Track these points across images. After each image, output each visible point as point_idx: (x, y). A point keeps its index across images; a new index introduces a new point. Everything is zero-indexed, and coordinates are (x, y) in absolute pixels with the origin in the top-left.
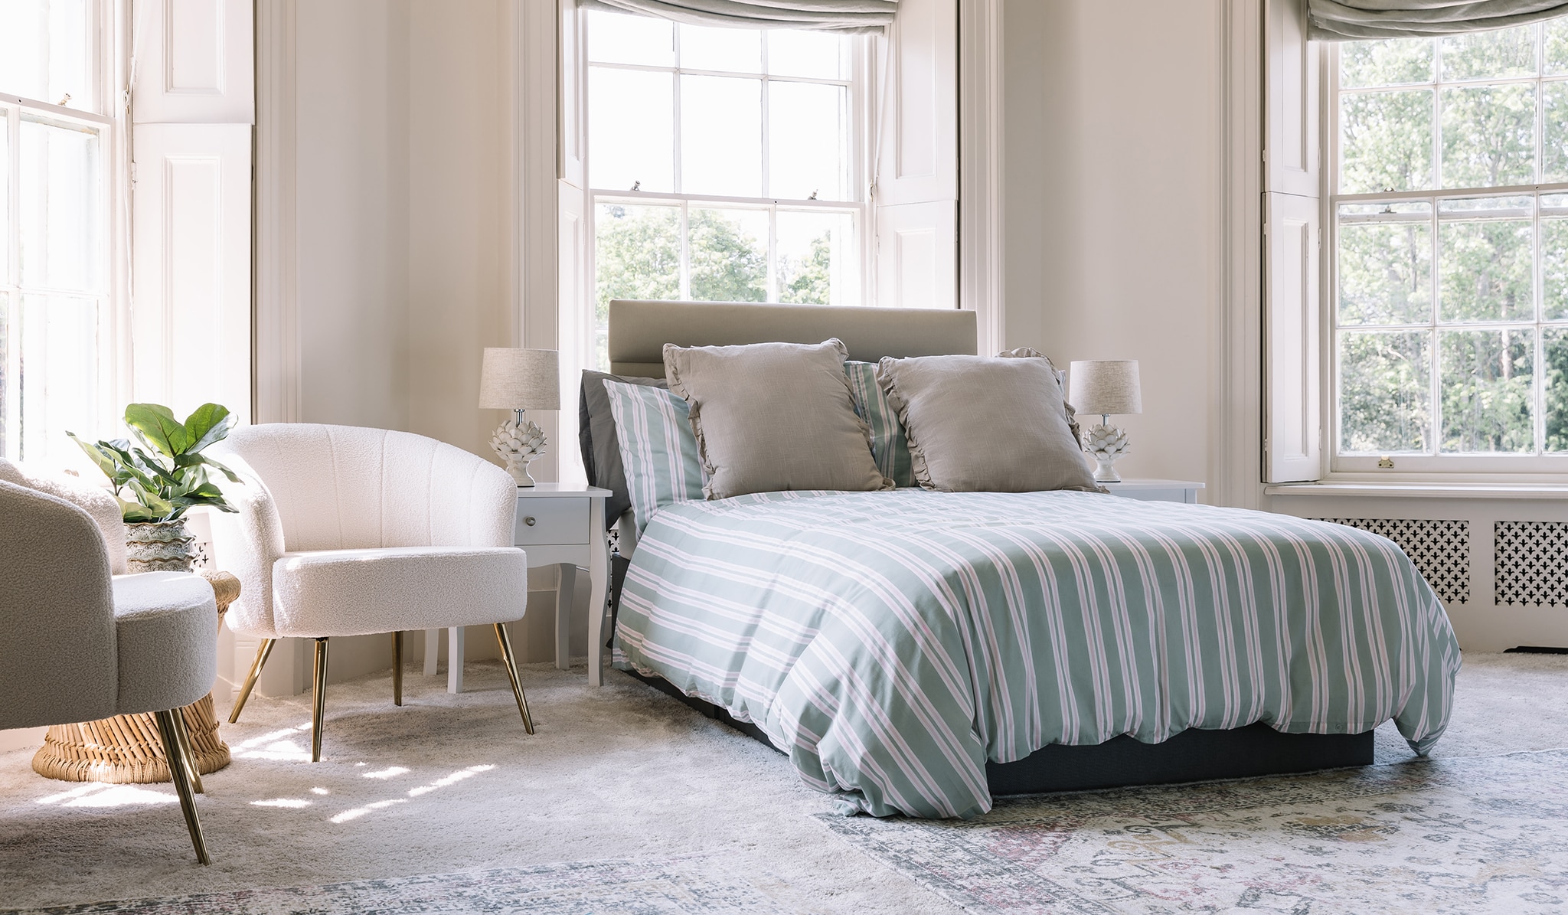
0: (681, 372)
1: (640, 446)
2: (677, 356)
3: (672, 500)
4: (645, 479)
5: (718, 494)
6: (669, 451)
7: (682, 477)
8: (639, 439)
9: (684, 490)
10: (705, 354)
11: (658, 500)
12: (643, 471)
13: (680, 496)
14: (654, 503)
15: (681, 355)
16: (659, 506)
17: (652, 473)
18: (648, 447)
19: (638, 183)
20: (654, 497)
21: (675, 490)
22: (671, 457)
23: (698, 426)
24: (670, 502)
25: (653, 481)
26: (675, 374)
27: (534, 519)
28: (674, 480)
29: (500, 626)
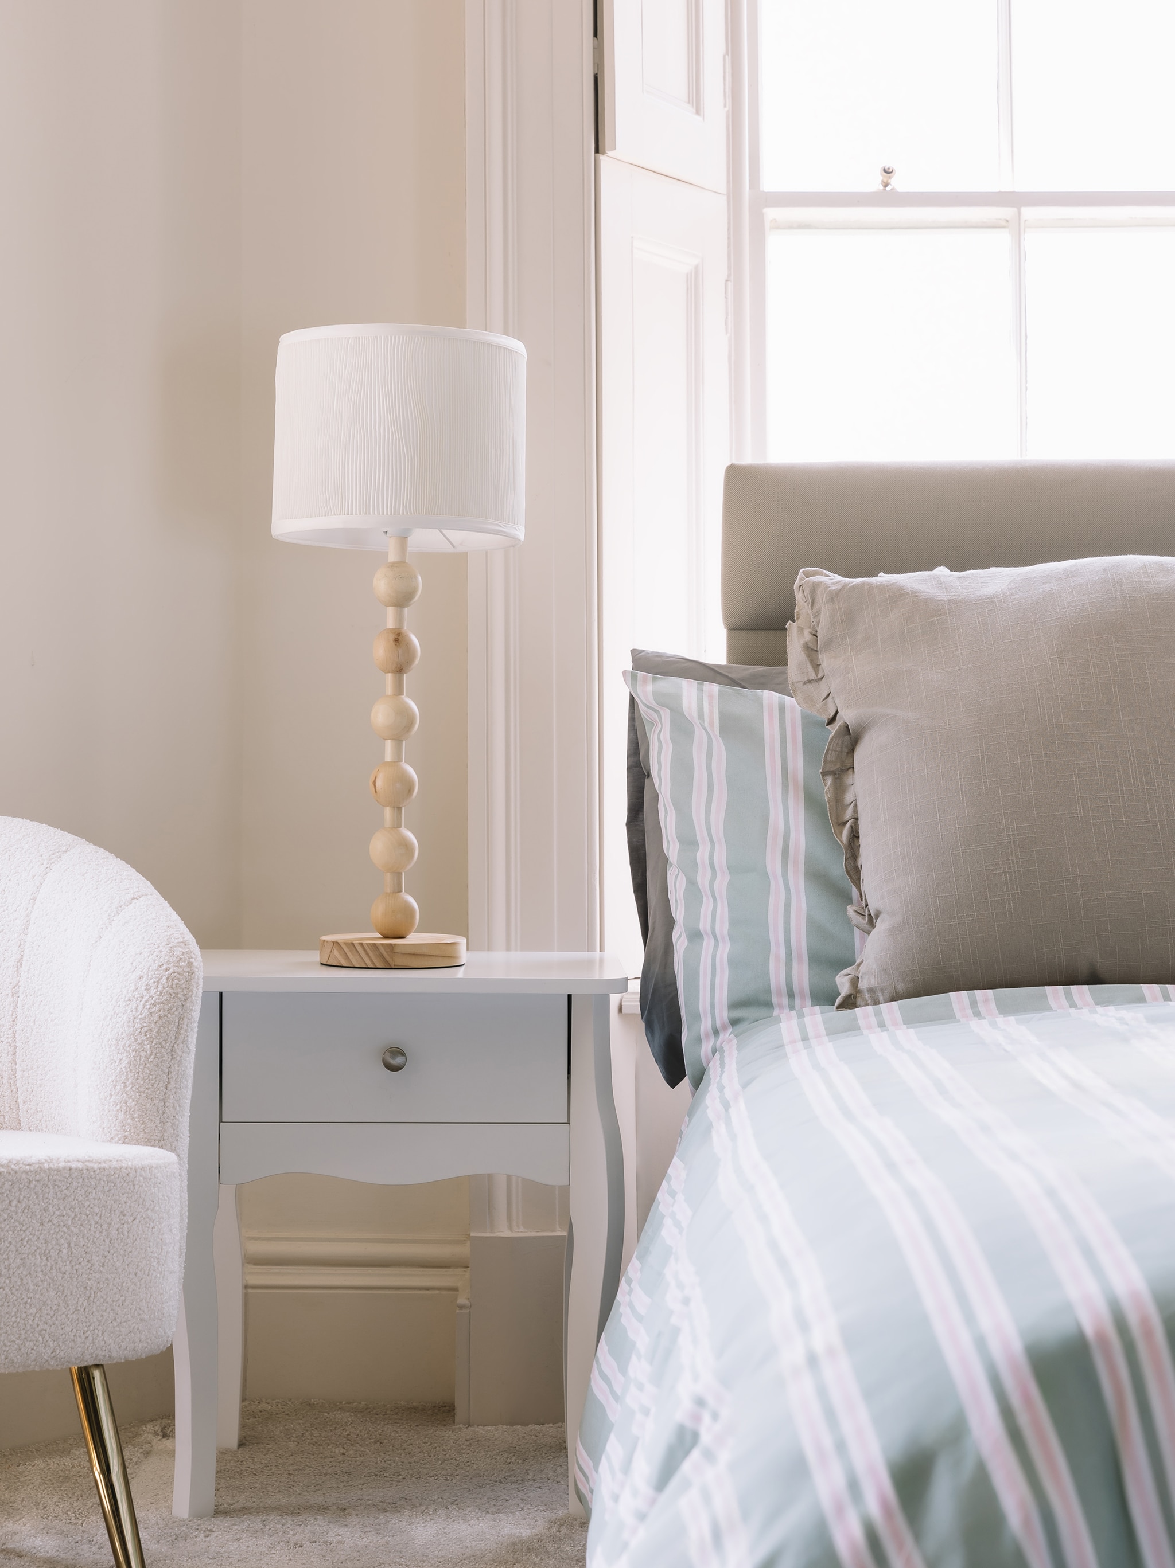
0: (828, 644)
1: (702, 854)
2: (821, 598)
3: (769, 1005)
4: (708, 944)
5: (871, 990)
6: (773, 864)
7: (800, 939)
8: (701, 834)
9: (802, 975)
10: (898, 595)
11: (734, 1005)
12: (705, 925)
13: (791, 995)
14: (723, 1014)
15: (834, 597)
16: (734, 1022)
17: (723, 927)
18: (721, 856)
19: (887, 172)
20: (722, 996)
21: (777, 977)
22: (777, 886)
23: (848, 797)
24: (762, 1012)
25: (724, 951)
26: (811, 651)
27: (403, 1054)
28: (778, 951)
29: (85, 1376)
